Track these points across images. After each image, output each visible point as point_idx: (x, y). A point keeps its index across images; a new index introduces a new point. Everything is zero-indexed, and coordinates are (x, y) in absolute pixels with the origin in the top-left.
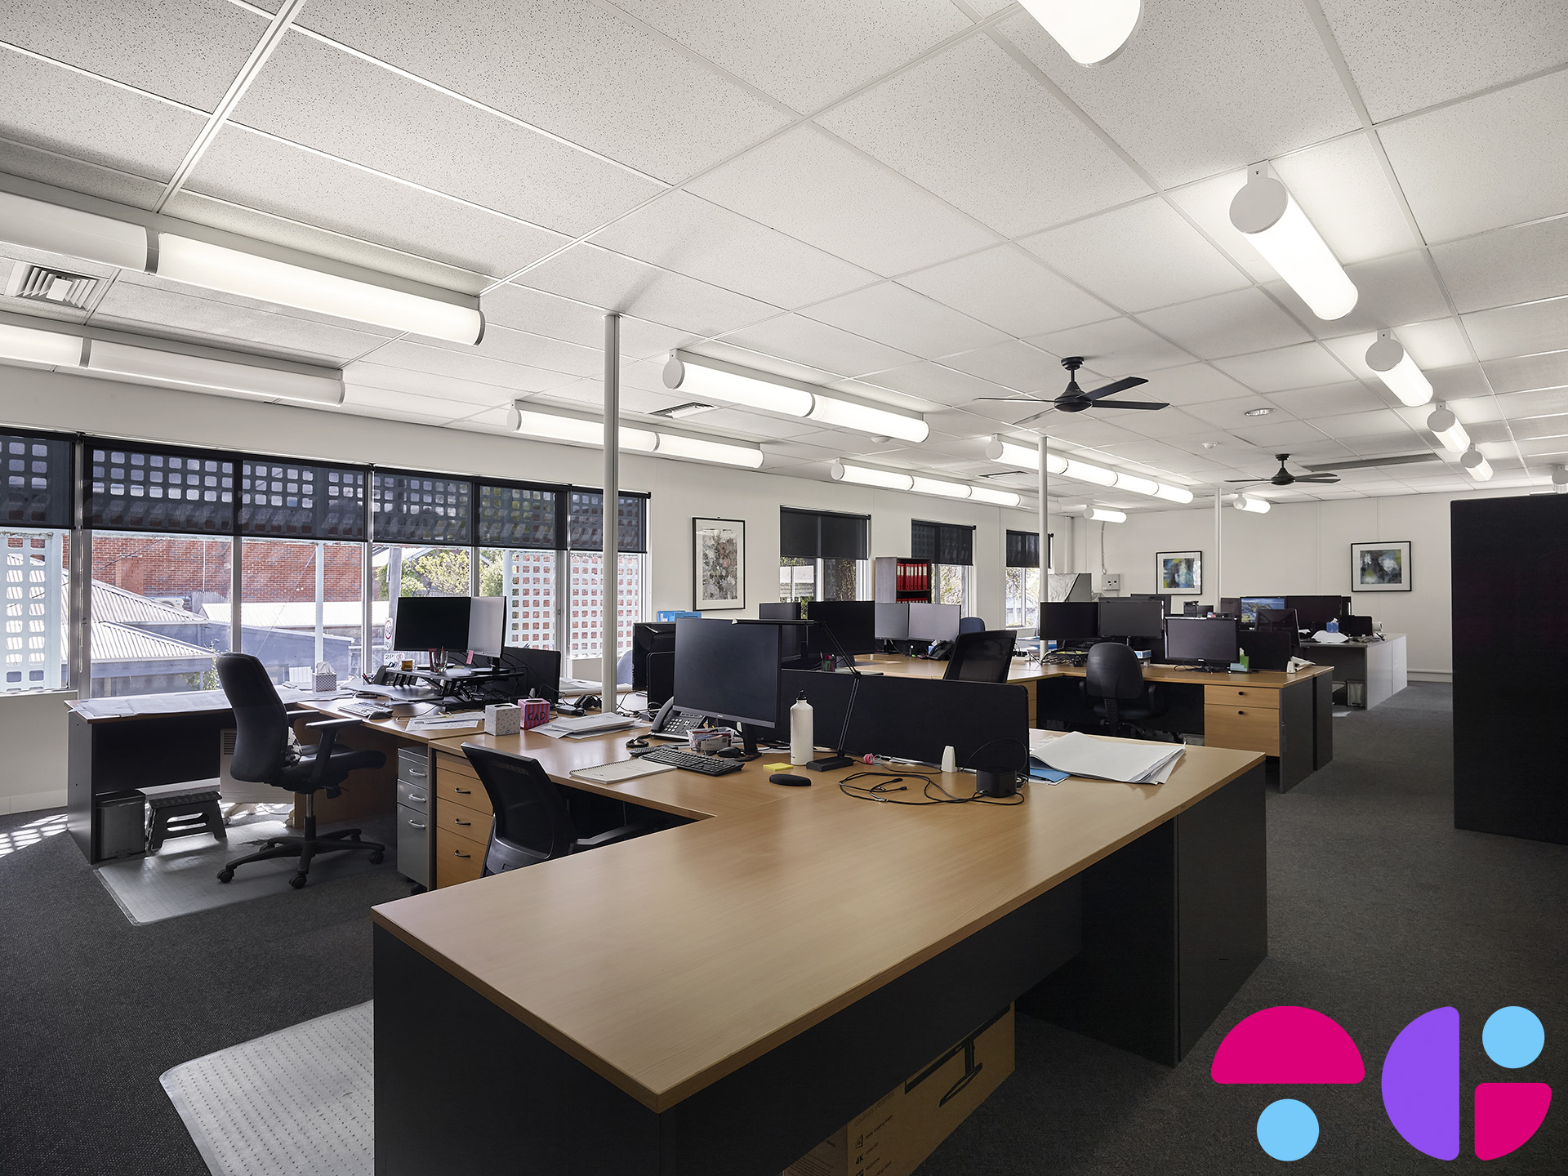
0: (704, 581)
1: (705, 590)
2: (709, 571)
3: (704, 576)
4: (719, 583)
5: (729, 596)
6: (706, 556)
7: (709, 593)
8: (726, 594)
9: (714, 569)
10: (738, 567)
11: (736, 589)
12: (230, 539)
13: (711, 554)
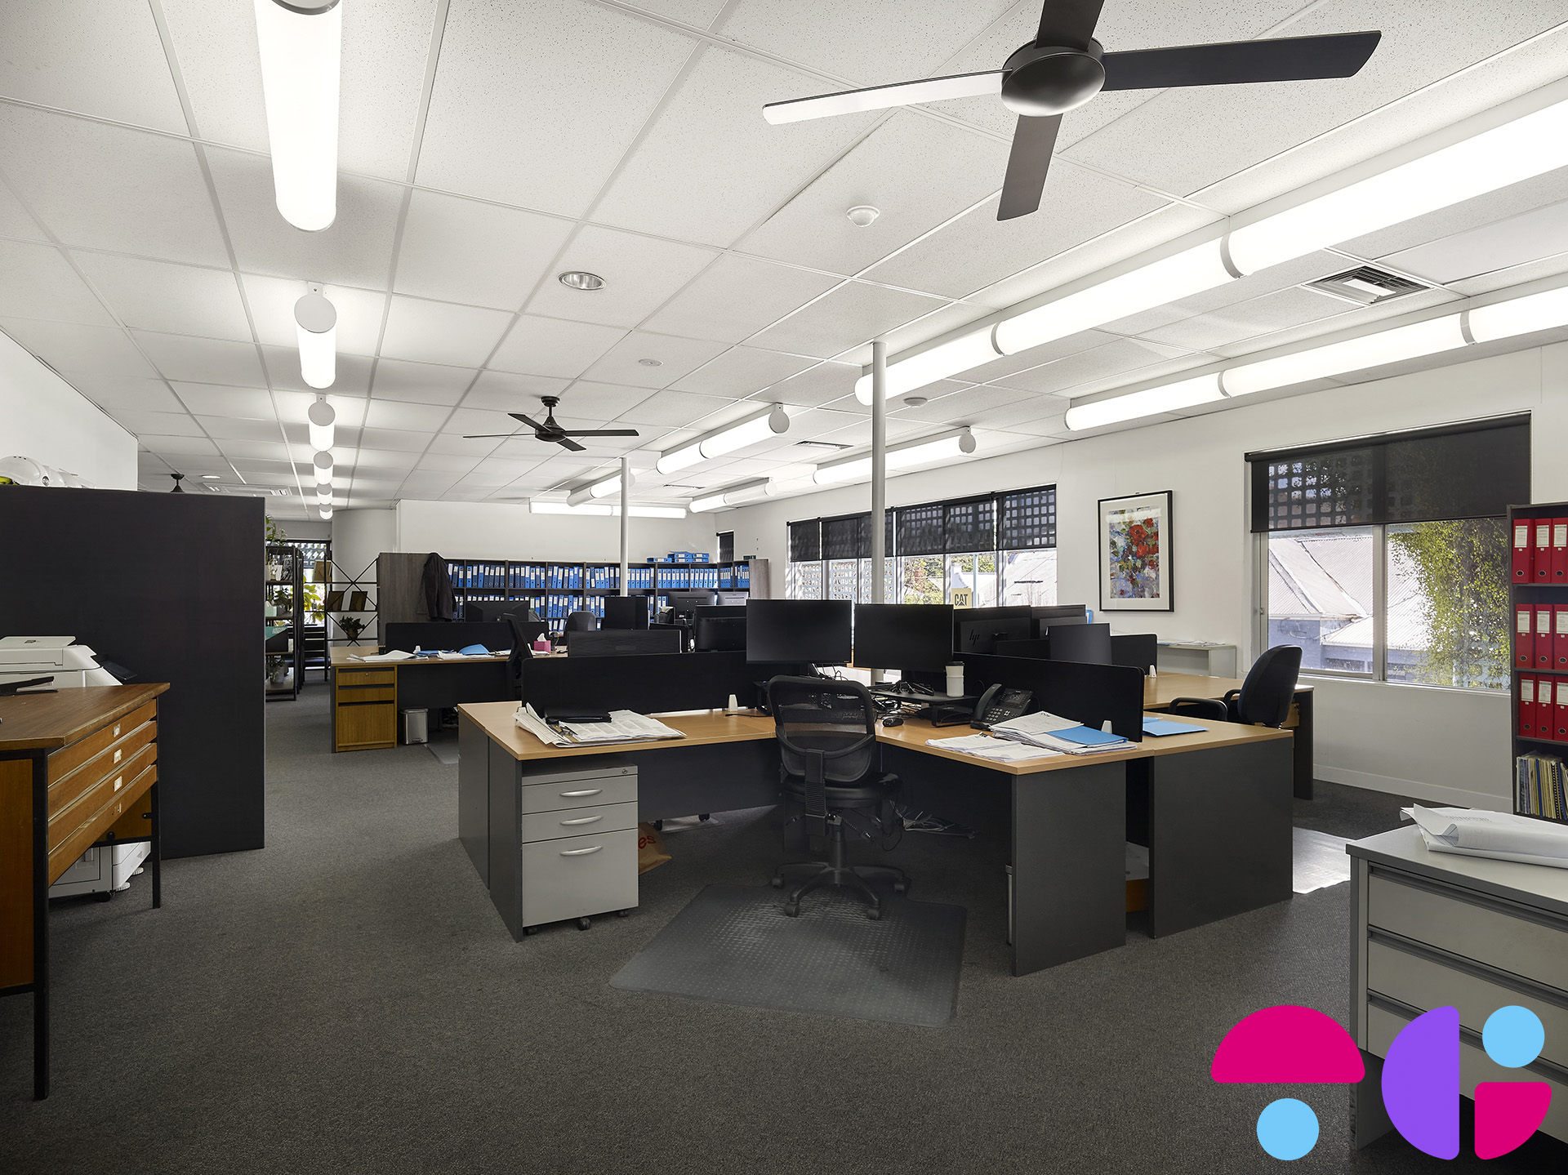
0: (1111, 575)
1: (1114, 586)
2: (1119, 562)
3: (1111, 569)
4: (1131, 576)
5: (1146, 593)
6: (1113, 544)
7: (1119, 589)
8: (1143, 591)
9: (1125, 559)
10: (1160, 554)
11: (1158, 584)
12: (856, 560)
13: (1121, 542)
